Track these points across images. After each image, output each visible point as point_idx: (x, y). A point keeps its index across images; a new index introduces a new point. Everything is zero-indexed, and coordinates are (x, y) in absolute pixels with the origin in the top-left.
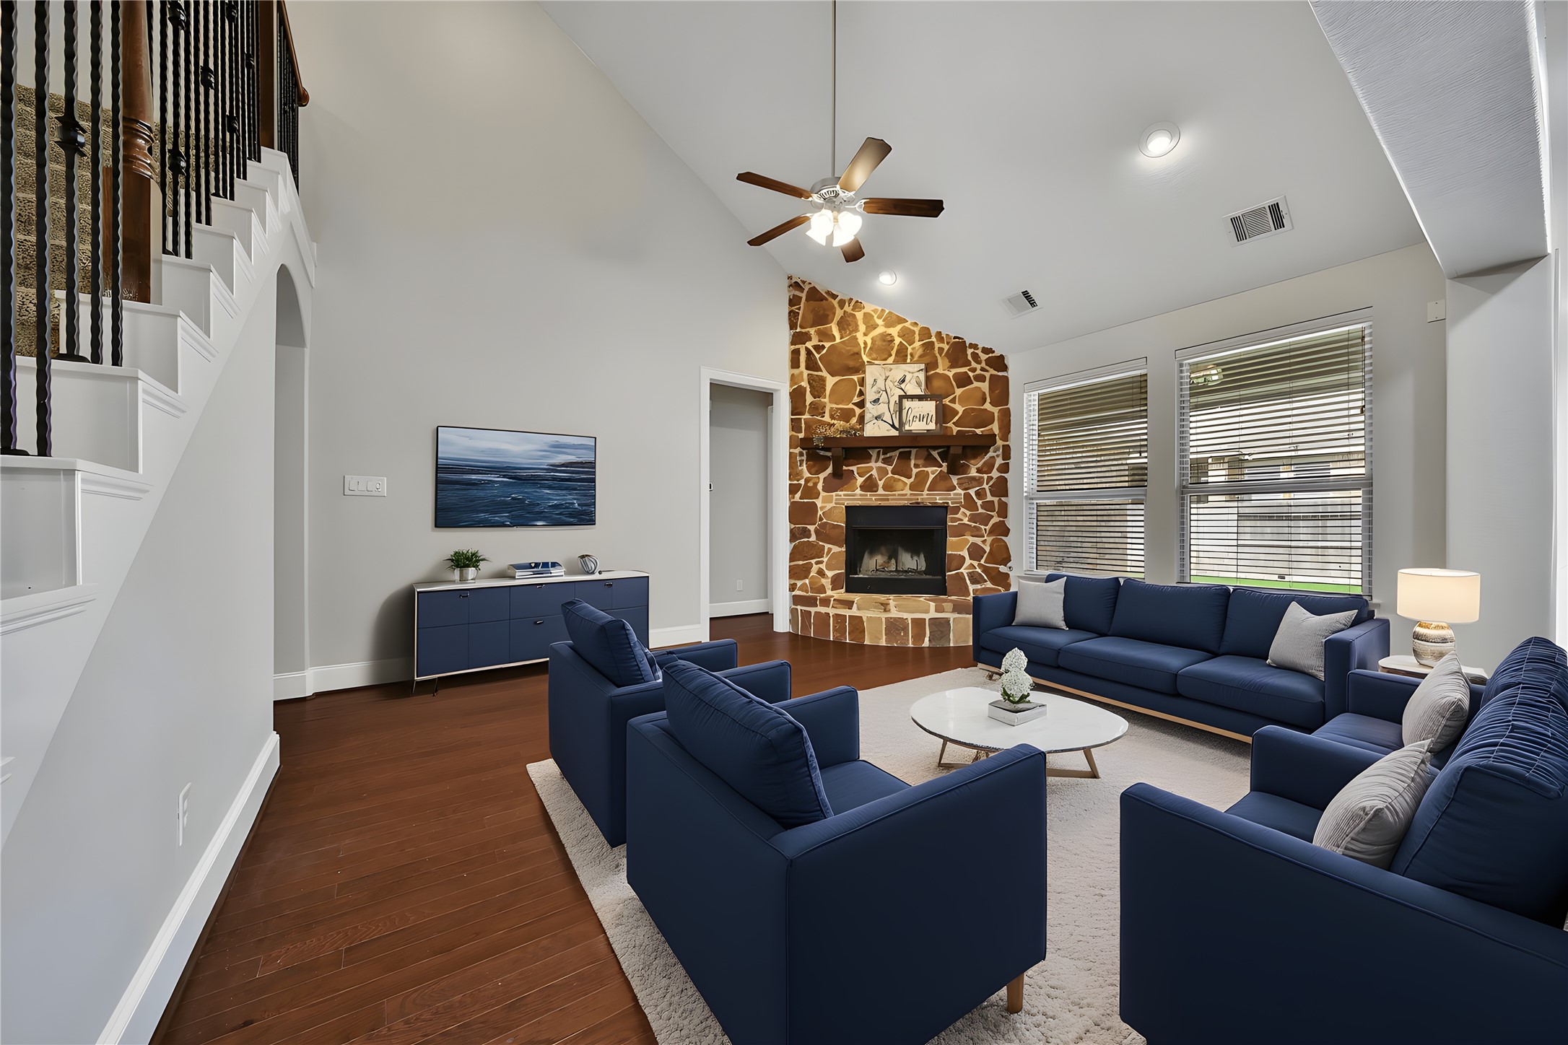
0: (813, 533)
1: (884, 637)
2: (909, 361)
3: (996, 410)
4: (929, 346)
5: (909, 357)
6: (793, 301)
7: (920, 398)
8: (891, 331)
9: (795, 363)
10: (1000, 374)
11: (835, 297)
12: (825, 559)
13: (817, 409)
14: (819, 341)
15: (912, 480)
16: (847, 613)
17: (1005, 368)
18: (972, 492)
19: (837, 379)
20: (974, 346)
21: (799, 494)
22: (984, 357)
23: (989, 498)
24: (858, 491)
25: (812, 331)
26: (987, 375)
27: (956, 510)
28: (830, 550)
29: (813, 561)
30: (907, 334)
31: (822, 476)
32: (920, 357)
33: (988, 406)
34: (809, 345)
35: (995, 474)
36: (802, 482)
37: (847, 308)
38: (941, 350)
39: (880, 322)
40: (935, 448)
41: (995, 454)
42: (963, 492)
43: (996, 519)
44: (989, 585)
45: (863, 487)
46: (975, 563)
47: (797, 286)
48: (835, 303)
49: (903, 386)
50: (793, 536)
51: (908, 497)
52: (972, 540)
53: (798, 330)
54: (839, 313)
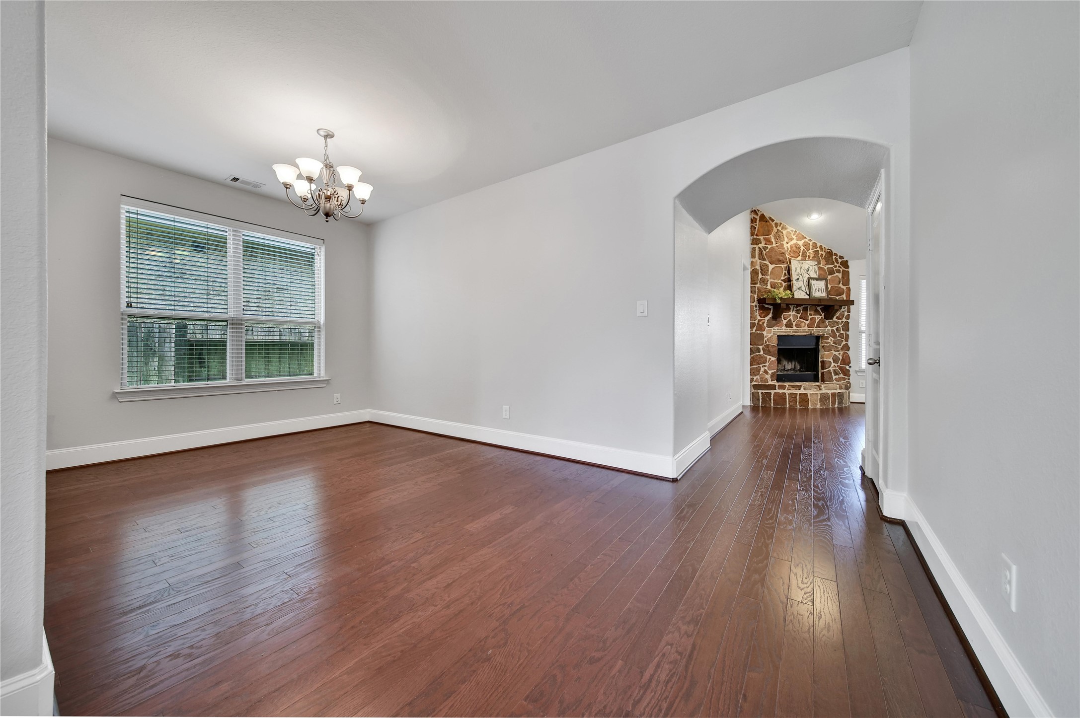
0: (761, 349)
1: (819, 403)
2: (807, 259)
3: (845, 288)
4: (816, 252)
5: (807, 257)
6: (753, 221)
7: (816, 279)
8: (799, 242)
9: (753, 256)
10: (846, 270)
11: (773, 220)
12: (767, 364)
13: (764, 282)
14: (766, 244)
15: (809, 322)
16: (798, 392)
17: (848, 267)
18: (834, 328)
19: (773, 266)
20: (836, 255)
21: (755, 328)
22: (840, 260)
23: (842, 332)
24: (784, 327)
25: (762, 238)
26: (841, 270)
27: (827, 338)
28: (770, 359)
29: (761, 366)
30: (806, 245)
31: (767, 318)
32: (813, 257)
33: (841, 285)
34: (760, 246)
35: (844, 320)
36: (756, 322)
37: (780, 228)
38: (822, 254)
39: (794, 237)
40: (819, 306)
41: (844, 310)
42: (831, 329)
43: (844, 343)
44: (841, 375)
45: (786, 326)
46: (836, 365)
47: (755, 212)
48: (773, 224)
49: (809, 273)
50: (752, 351)
51: (807, 330)
52: (834, 353)
53: (755, 237)
54: (775, 230)
